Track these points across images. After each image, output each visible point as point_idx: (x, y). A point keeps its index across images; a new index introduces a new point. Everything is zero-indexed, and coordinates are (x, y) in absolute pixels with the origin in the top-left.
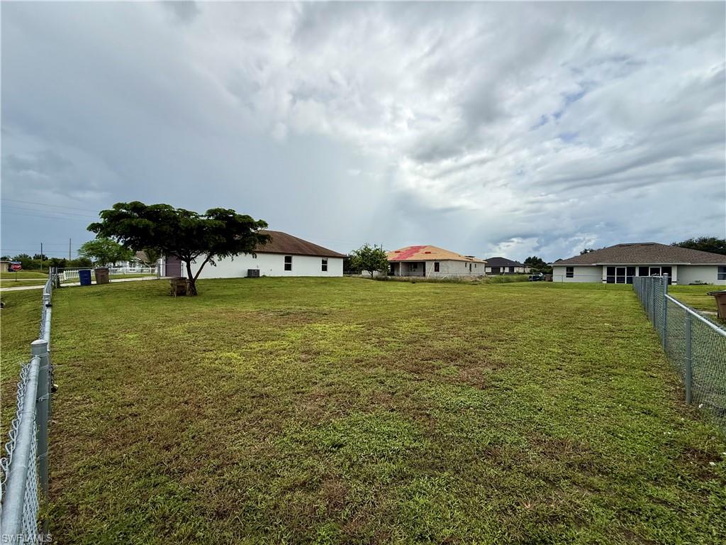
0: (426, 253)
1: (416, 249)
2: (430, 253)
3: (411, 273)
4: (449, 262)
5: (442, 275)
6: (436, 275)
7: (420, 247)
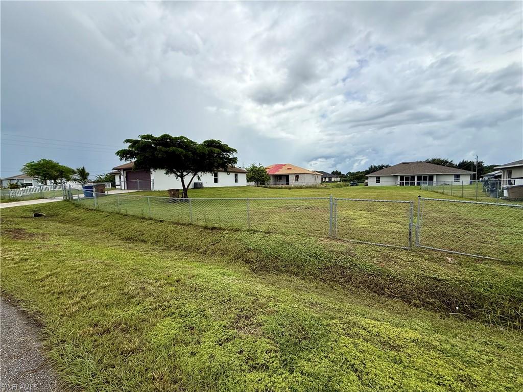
0: (288, 169)
1: (280, 166)
2: (290, 169)
3: (277, 183)
4: (306, 175)
5: (301, 184)
6: (297, 184)
7: (282, 165)
